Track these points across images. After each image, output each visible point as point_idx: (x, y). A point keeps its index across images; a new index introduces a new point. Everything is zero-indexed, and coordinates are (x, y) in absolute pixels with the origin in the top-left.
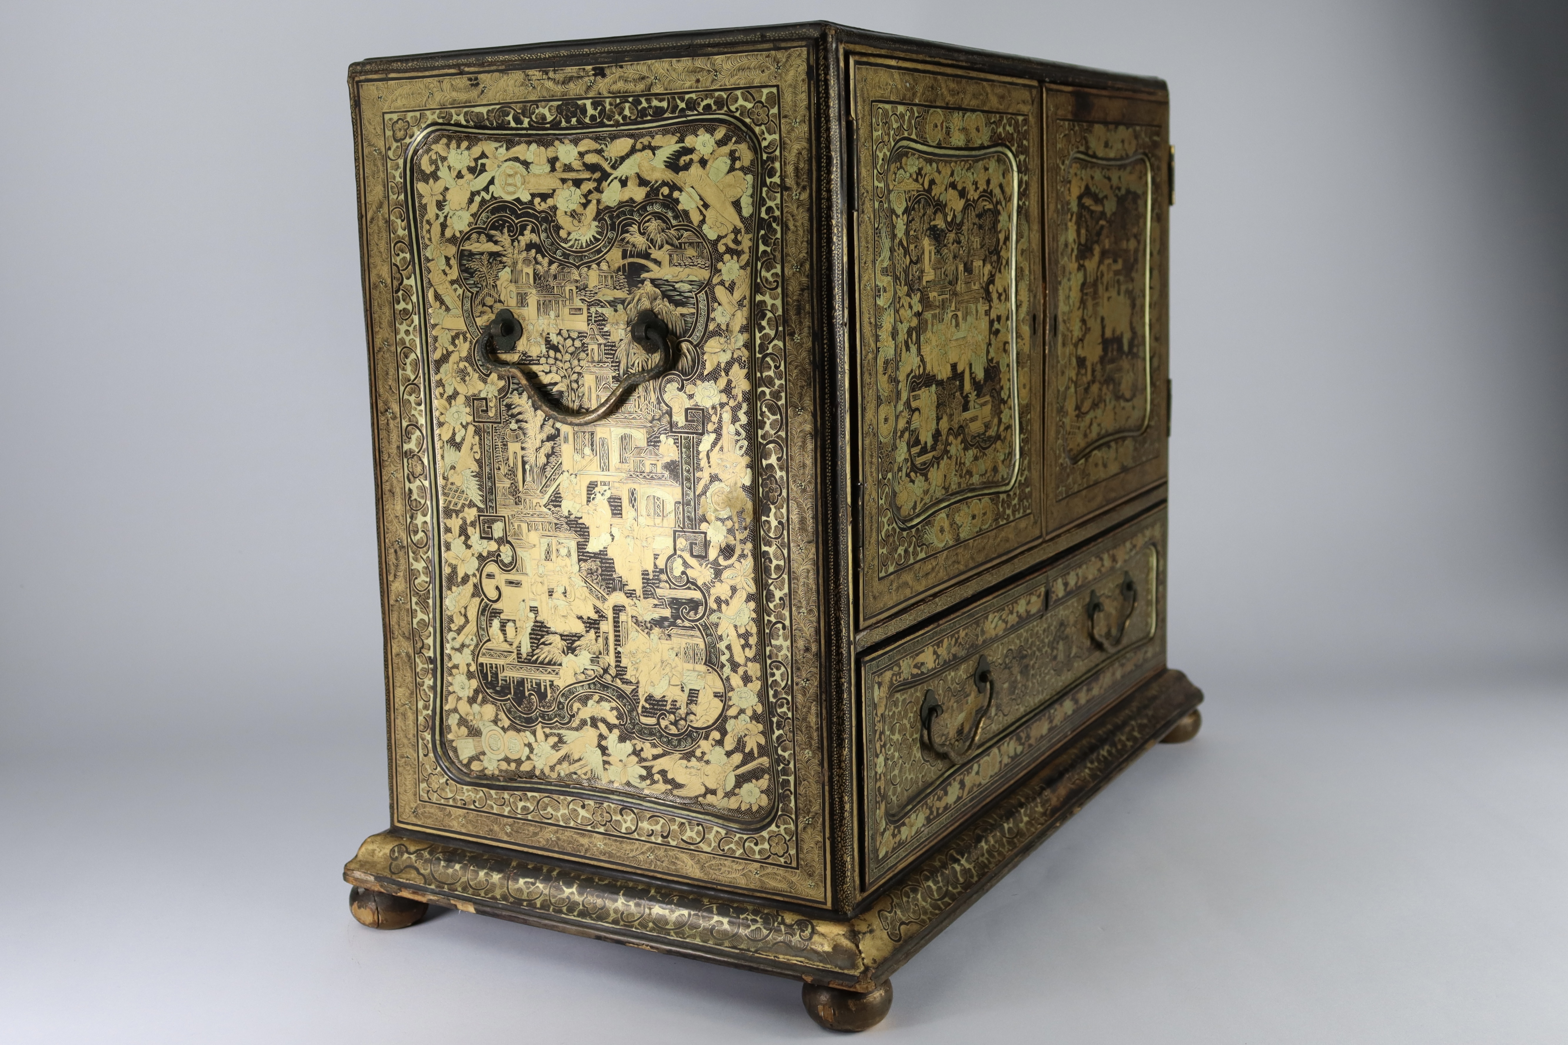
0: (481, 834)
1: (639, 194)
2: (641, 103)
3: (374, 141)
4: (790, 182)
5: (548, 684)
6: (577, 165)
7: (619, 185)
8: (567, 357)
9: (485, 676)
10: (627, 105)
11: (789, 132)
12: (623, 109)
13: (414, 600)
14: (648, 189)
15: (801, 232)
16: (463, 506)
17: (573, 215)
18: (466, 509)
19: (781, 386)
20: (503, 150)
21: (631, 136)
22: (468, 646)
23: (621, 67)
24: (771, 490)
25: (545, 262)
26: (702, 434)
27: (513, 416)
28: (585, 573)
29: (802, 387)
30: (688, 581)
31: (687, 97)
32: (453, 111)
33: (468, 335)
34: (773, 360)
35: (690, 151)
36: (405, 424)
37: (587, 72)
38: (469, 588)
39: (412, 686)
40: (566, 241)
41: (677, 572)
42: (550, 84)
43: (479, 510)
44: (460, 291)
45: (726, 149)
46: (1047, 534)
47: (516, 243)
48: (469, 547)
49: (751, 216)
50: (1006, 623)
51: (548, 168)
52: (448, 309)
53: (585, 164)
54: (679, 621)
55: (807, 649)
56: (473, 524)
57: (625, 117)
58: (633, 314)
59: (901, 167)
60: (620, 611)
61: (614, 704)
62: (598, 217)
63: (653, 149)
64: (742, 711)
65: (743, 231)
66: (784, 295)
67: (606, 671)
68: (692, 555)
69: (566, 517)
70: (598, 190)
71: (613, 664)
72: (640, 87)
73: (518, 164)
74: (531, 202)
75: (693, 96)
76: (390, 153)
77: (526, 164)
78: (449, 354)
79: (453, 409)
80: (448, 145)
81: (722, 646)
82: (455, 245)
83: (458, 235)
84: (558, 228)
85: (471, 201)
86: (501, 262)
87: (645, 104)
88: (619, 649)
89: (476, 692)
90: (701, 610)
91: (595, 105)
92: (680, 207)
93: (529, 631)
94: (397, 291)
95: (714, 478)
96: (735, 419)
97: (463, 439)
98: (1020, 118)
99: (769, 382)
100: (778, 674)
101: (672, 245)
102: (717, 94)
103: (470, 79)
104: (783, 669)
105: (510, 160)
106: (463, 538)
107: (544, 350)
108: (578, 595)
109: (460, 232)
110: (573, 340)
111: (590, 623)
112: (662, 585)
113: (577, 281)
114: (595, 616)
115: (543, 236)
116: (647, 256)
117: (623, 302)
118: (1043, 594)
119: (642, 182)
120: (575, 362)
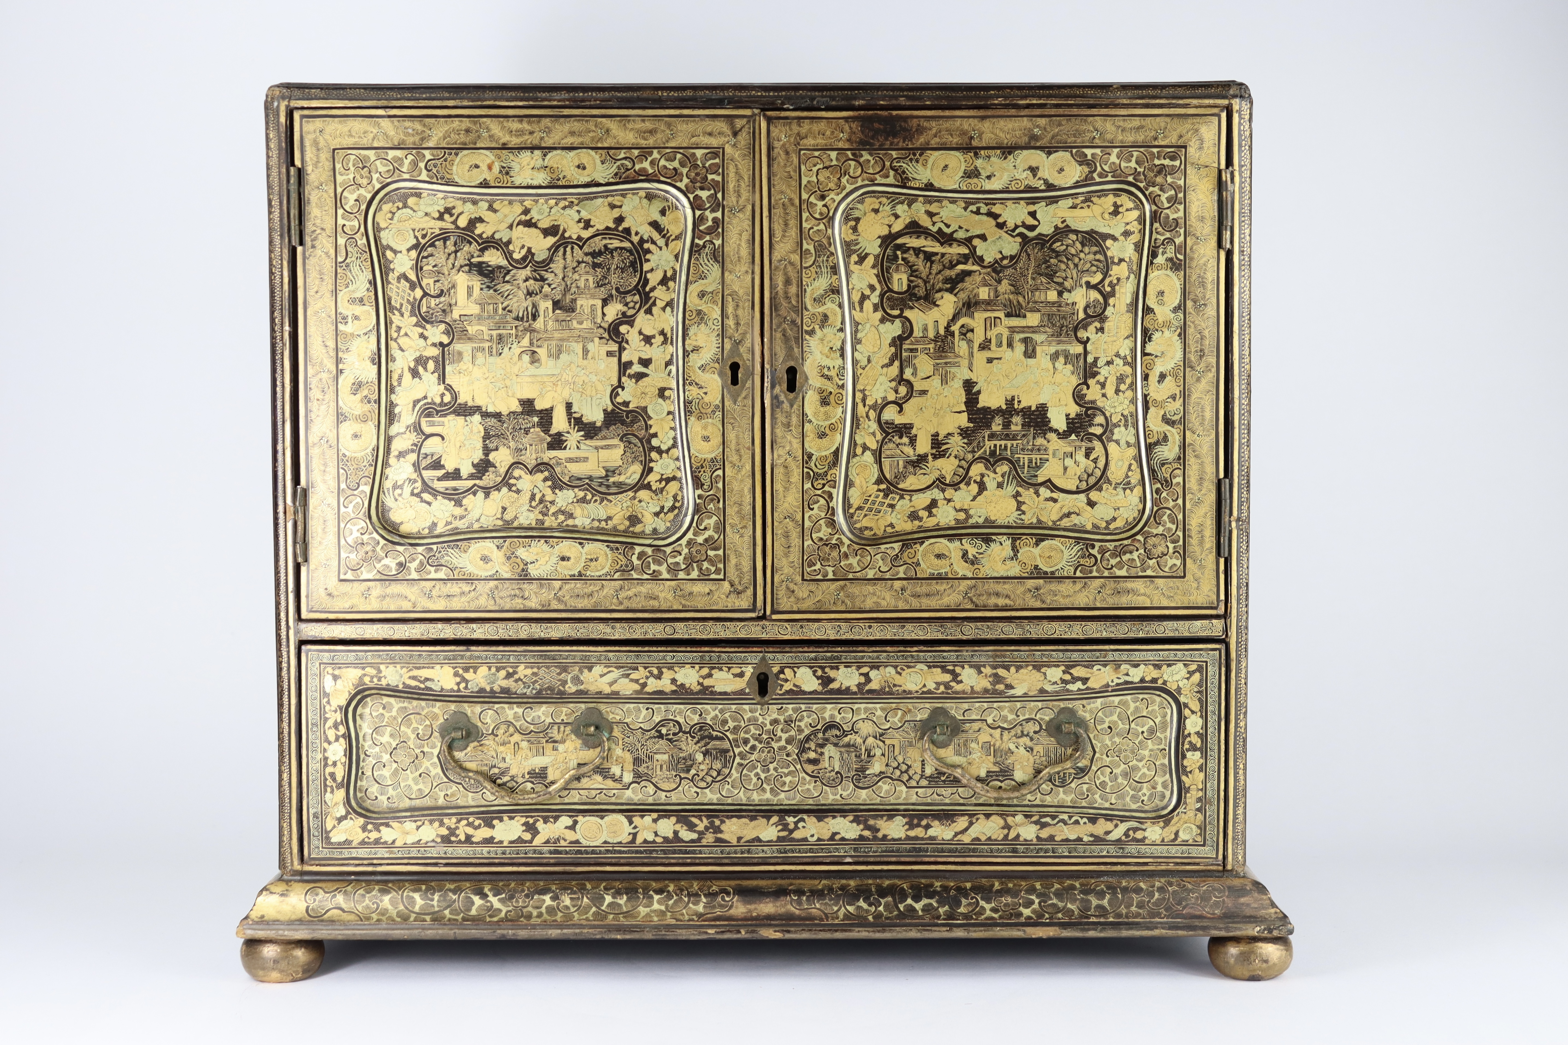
50: (644, 685)
98: (699, 153)
118: (748, 675)
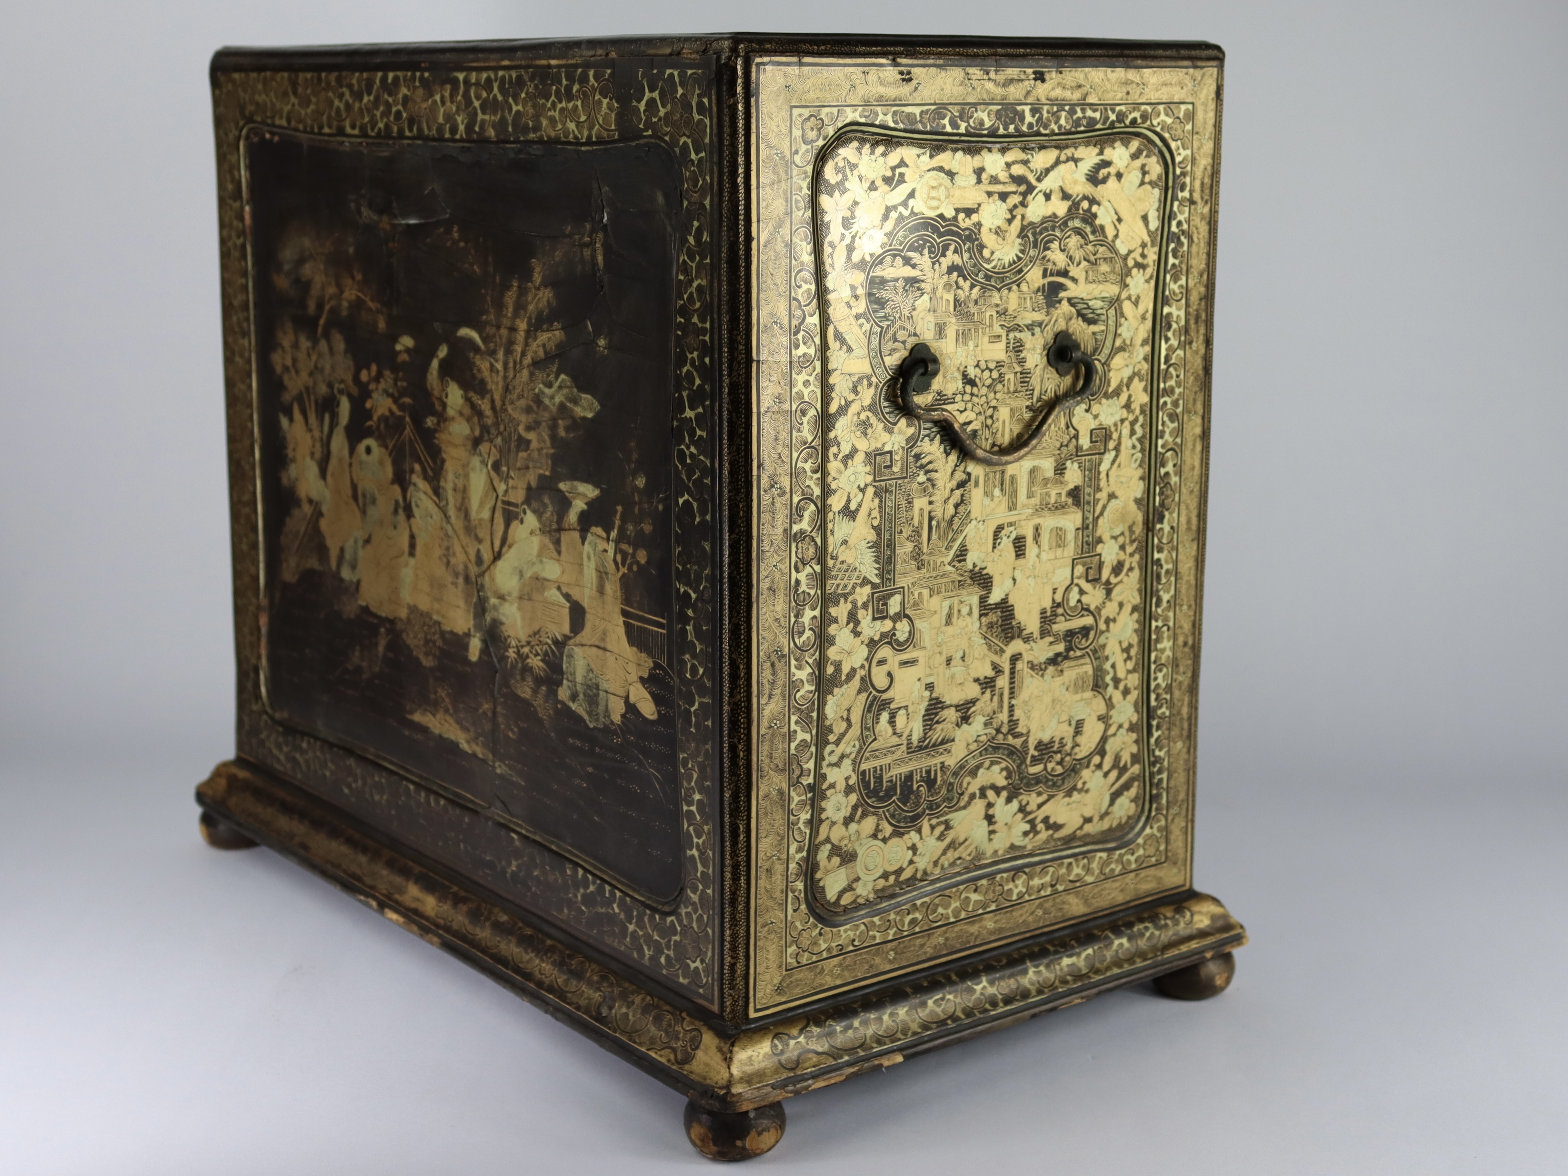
0: (860, 976)
1: (1060, 208)
2: (1076, 112)
3: (774, 141)
4: (1197, 196)
5: (939, 766)
6: (1003, 176)
7: (1043, 199)
8: (984, 390)
9: (866, 784)
10: (1063, 114)
11: (1199, 149)
12: (1059, 118)
13: (794, 718)
14: (1070, 203)
15: (1202, 245)
16: (854, 588)
17: (998, 232)
18: (858, 589)
19: (1180, 394)
20: (925, 158)
21: (1056, 147)
22: (848, 756)
23: (1061, 73)
24: (1167, 497)
25: (966, 285)
26: (1103, 454)
27: (922, 467)
28: (985, 629)
29: (1196, 393)
30: (1083, 609)
31: (1118, 108)
32: (879, 109)
33: (874, 379)
34: (1176, 370)
35: (1107, 164)
36: (796, 499)
37: (1028, 76)
38: (856, 682)
39: (783, 830)
40: (989, 261)
41: (1073, 603)
42: (990, 86)
43: (874, 586)
44: (867, 327)
45: (1138, 163)
47: (937, 266)
48: (857, 634)
49: (1157, 230)
51: (973, 179)
52: (850, 350)
53: (1011, 176)
54: (1071, 653)
55: (1185, 644)
56: (865, 606)
57: (1060, 127)
58: (1050, 337)
60: (1017, 659)
61: (1004, 765)
62: (1022, 234)
63: (1076, 161)
64: (1120, 726)
65: (1149, 244)
66: (1187, 305)
67: (998, 731)
68: (1088, 581)
69: (971, 571)
70: (1023, 204)
71: (1006, 720)
72: (1076, 96)
73: (943, 175)
74: (955, 218)
75: (1123, 108)
76: (797, 159)
77: (951, 174)
78: (848, 404)
79: (850, 470)
80: (859, 150)
81: (1107, 666)
82: (864, 271)
83: (868, 258)
84: (982, 247)
85: (886, 217)
86: (919, 289)
87: (1079, 114)
88: (1013, 702)
89: (855, 808)
90: (1092, 634)
91: (1034, 111)
92: (1098, 222)
93: (923, 712)
94: (796, 333)
95: (1112, 496)
96: (1133, 432)
97: (860, 505)
99: (1169, 392)
100: (1160, 675)
101: (1088, 261)
102: (1143, 107)
103: (901, 73)
104: (1165, 670)
105: (933, 169)
106: (851, 625)
107: (960, 386)
108: (976, 655)
109: (871, 255)
110: (991, 371)
111: (987, 683)
112: (1059, 619)
113: (997, 305)
114: (990, 673)
115: (966, 256)
116: (1065, 273)
117: (1040, 324)
119: (1066, 196)
120: (992, 395)
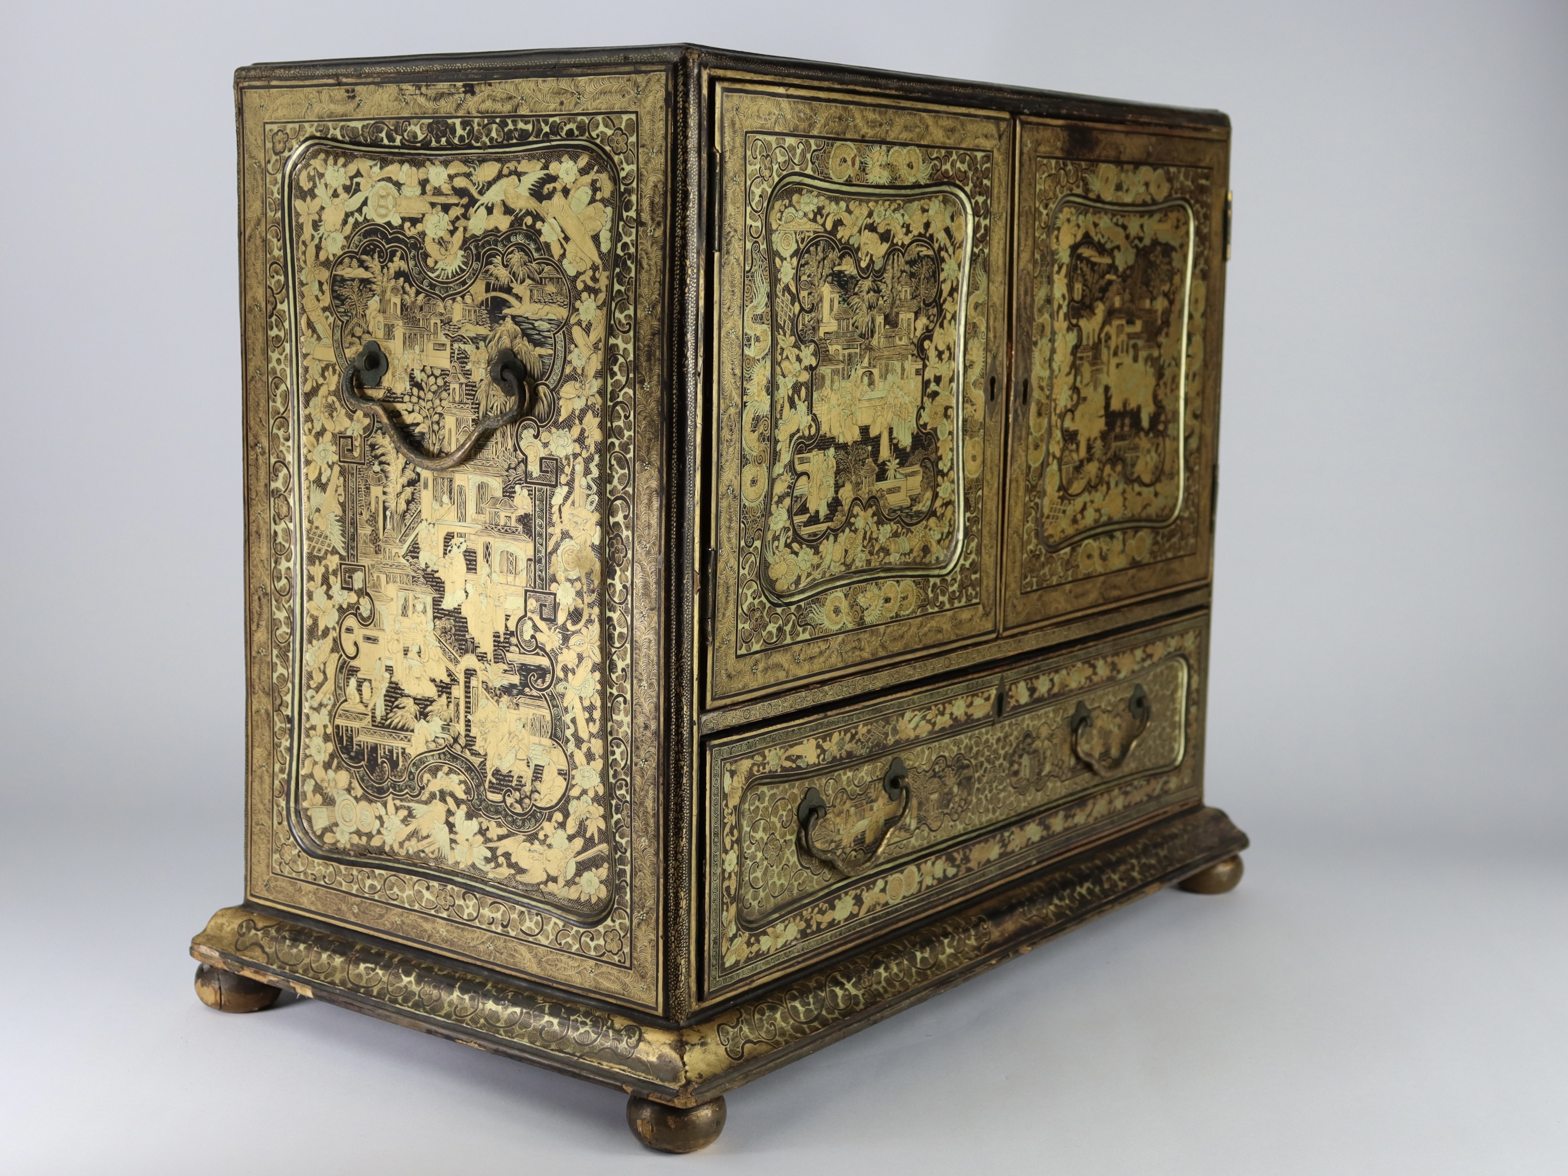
0: (330, 913)
1: (503, 223)
2: (507, 125)
3: (255, 152)
4: (645, 217)
5: (400, 751)
6: (446, 188)
7: (485, 212)
8: (430, 396)
9: (341, 740)
10: (494, 126)
11: (646, 163)
12: (490, 131)
13: (275, 652)
14: (513, 218)
15: (654, 272)
16: (326, 552)
17: (441, 242)
18: (329, 556)
19: (630, 437)
20: (376, 169)
21: (498, 160)
22: (326, 706)
23: (490, 85)
24: (618, 551)
25: (412, 292)
26: (555, 486)
27: (376, 457)
28: (439, 632)
29: (650, 440)
30: (537, 647)
31: (551, 120)
32: (330, 124)
33: (337, 367)
34: (624, 409)
35: (553, 179)
36: (273, 460)
37: (458, 89)
38: (328, 642)
39: (269, 746)
40: (433, 270)
41: (527, 636)
42: (422, 100)
43: (342, 557)
44: (331, 319)
45: (588, 179)
46: (1005, 629)
47: (385, 270)
48: (330, 597)
49: (609, 252)
50: (934, 724)
51: (418, 190)
52: (319, 338)
53: (453, 188)
54: (527, 690)
55: (646, 727)
56: (335, 573)
57: (491, 140)
58: (494, 352)
59: (791, 205)
60: (472, 675)
61: (462, 777)
62: (464, 246)
63: (519, 175)
64: (584, 792)
65: (601, 267)
66: (636, 339)
67: (456, 740)
68: (542, 618)
69: (424, 570)
70: (465, 216)
71: (463, 733)
72: (507, 108)
73: (391, 185)
74: (401, 227)
75: (557, 119)
76: (270, 167)
77: (398, 185)
78: (319, 386)
79: (321, 447)
80: (326, 161)
81: (567, 718)
82: (328, 269)
83: (331, 258)
84: (426, 255)
85: (345, 222)
86: (371, 290)
87: (511, 126)
88: (469, 717)
89: (332, 756)
90: (548, 678)
91: (464, 124)
92: (542, 239)
93: (384, 692)
94: (271, 316)
95: (565, 535)
96: (587, 472)
97: (329, 480)
98: (979, 155)
99: (619, 433)
100: (618, 751)
101: (533, 279)
102: (579, 118)
103: (347, 91)
104: (623, 747)
105: (383, 180)
106: (325, 587)
107: (408, 387)
108: (432, 656)
109: (334, 255)
110: (436, 377)
111: (443, 687)
112: (513, 648)
113: (442, 314)
114: (447, 680)
115: (412, 263)
116: (508, 290)
117: (484, 339)
118: (993, 697)
119: (508, 211)
120: (437, 402)
